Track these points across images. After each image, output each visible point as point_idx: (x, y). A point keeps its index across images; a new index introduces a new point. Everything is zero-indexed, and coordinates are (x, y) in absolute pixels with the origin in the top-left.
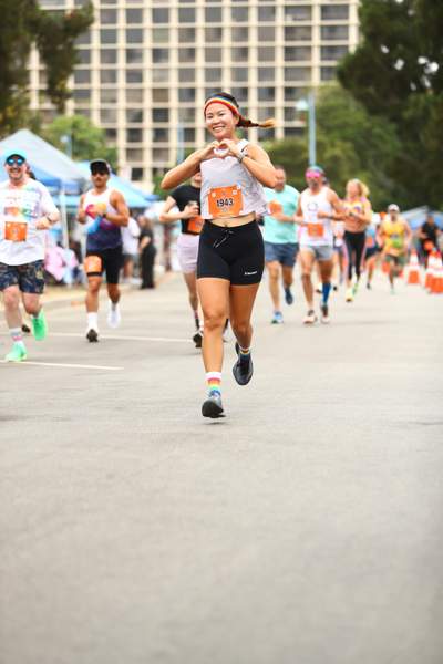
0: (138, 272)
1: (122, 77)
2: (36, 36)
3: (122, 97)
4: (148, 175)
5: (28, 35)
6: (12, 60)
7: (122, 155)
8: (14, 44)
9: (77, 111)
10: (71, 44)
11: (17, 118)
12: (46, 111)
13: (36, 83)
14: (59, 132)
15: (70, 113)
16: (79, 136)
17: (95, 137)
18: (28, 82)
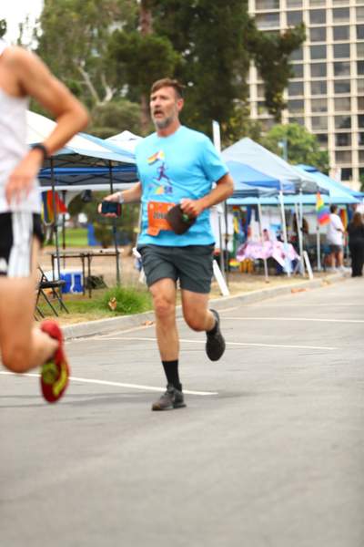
0: (349, 261)
1: (330, 87)
2: (254, 55)
3: (331, 105)
4: (356, 174)
5: (247, 54)
6: (234, 76)
7: (332, 156)
8: (236, 63)
9: (291, 120)
10: (285, 61)
11: (240, 127)
12: (264, 120)
13: (255, 96)
14: (276, 139)
15: (285, 121)
16: (294, 142)
17: (307, 142)
18: (249, 96)
